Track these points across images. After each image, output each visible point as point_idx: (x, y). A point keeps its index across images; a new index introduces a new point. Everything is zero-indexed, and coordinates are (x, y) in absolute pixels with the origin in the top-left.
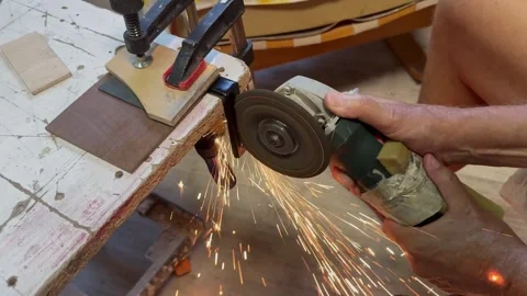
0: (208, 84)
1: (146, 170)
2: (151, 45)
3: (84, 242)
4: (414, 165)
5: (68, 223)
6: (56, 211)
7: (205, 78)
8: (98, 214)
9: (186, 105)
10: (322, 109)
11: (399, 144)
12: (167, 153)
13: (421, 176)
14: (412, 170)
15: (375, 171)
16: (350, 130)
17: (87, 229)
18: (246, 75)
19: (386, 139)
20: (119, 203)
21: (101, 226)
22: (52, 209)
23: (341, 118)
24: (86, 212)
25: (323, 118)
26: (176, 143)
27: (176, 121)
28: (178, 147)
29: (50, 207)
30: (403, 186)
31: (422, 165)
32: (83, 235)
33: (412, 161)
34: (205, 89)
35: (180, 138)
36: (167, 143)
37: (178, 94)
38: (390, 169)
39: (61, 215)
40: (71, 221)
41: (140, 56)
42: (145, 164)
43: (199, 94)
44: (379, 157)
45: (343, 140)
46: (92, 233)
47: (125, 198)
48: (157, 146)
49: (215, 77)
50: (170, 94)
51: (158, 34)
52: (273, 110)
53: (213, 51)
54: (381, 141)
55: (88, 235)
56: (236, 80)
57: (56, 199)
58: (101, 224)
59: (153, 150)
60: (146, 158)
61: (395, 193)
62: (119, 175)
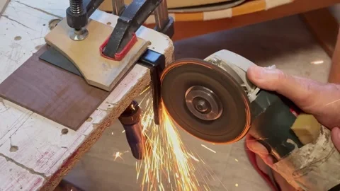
0: (138, 56)
1: (87, 128)
2: (88, 20)
3: (41, 185)
4: (324, 136)
5: (25, 170)
6: (12, 161)
7: (136, 50)
8: (50, 163)
9: (120, 74)
10: (245, 80)
11: (312, 116)
12: (105, 114)
13: (329, 147)
14: (322, 140)
15: (289, 141)
16: (269, 101)
17: (42, 174)
18: (170, 48)
19: (300, 111)
20: (68, 155)
21: (54, 172)
22: (9, 159)
23: (261, 90)
24: (38, 161)
25: (245, 88)
26: (112, 106)
27: (112, 87)
28: (114, 109)
29: (6, 157)
30: (313, 155)
31: (330, 137)
32: (39, 180)
33: (322, 132)
34: (136, 60)
35: (115, 102)
36: (104, 106)
37: (114, 63)
38: (302, 139)
39: (17, 164)
40: (27, 168)
41: (77, 30)
42: (86, 123)
43: (131, 64)
44: (294, 127)
45: (262, 110)
46: (47, 178)
47: (72, 151)
48: (96, 109)
49: (144, 49)
50: (106, 64)
51: (94, 10)
52: (203, 77)
53: (142, 26)
54: (294, 113)
55: (43, 179)
56: (163, 52)
57: (11, 150)
58: (54, 170)
59: (92, 111)
60: (87, 118)
61: (305, 162)
62: (65, 132)
